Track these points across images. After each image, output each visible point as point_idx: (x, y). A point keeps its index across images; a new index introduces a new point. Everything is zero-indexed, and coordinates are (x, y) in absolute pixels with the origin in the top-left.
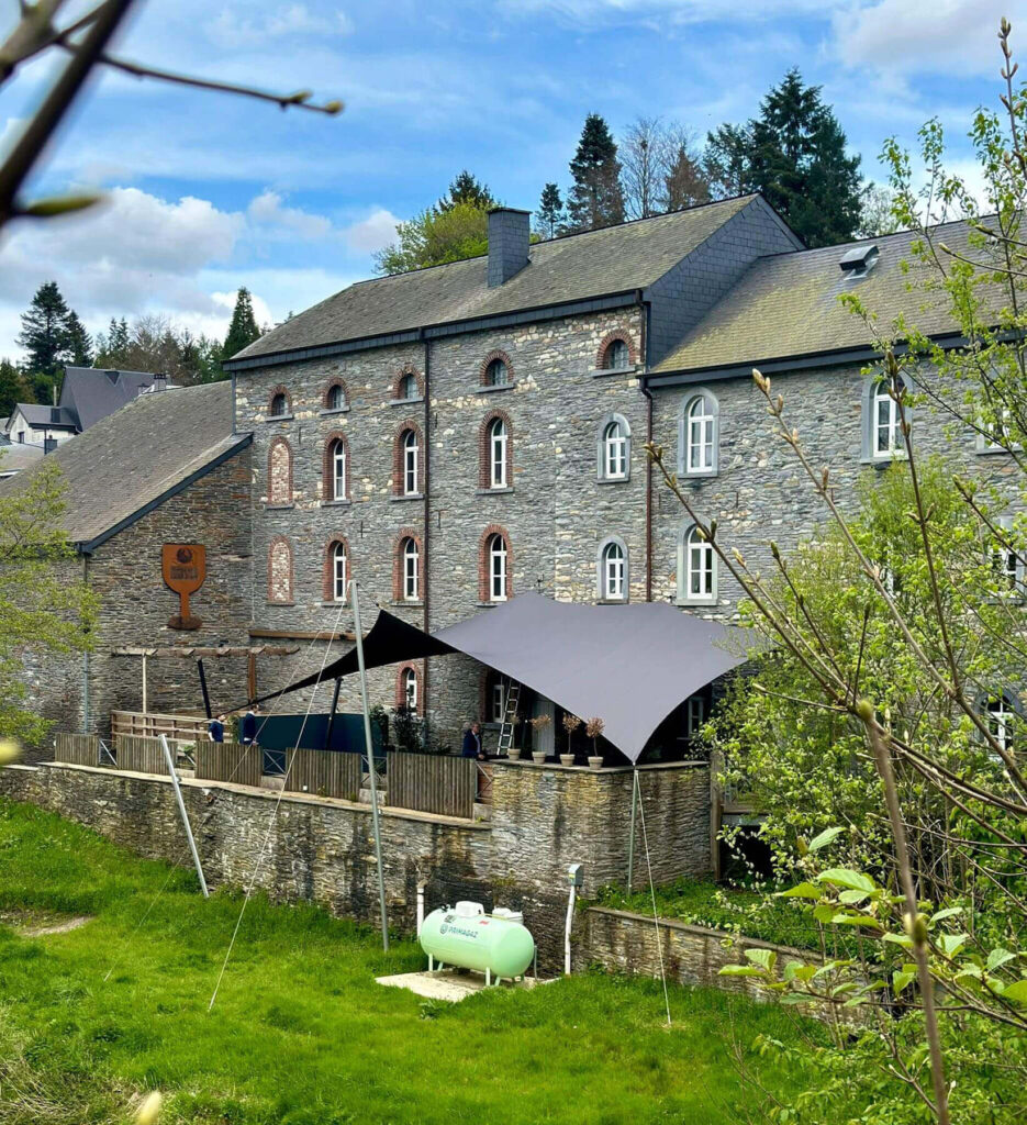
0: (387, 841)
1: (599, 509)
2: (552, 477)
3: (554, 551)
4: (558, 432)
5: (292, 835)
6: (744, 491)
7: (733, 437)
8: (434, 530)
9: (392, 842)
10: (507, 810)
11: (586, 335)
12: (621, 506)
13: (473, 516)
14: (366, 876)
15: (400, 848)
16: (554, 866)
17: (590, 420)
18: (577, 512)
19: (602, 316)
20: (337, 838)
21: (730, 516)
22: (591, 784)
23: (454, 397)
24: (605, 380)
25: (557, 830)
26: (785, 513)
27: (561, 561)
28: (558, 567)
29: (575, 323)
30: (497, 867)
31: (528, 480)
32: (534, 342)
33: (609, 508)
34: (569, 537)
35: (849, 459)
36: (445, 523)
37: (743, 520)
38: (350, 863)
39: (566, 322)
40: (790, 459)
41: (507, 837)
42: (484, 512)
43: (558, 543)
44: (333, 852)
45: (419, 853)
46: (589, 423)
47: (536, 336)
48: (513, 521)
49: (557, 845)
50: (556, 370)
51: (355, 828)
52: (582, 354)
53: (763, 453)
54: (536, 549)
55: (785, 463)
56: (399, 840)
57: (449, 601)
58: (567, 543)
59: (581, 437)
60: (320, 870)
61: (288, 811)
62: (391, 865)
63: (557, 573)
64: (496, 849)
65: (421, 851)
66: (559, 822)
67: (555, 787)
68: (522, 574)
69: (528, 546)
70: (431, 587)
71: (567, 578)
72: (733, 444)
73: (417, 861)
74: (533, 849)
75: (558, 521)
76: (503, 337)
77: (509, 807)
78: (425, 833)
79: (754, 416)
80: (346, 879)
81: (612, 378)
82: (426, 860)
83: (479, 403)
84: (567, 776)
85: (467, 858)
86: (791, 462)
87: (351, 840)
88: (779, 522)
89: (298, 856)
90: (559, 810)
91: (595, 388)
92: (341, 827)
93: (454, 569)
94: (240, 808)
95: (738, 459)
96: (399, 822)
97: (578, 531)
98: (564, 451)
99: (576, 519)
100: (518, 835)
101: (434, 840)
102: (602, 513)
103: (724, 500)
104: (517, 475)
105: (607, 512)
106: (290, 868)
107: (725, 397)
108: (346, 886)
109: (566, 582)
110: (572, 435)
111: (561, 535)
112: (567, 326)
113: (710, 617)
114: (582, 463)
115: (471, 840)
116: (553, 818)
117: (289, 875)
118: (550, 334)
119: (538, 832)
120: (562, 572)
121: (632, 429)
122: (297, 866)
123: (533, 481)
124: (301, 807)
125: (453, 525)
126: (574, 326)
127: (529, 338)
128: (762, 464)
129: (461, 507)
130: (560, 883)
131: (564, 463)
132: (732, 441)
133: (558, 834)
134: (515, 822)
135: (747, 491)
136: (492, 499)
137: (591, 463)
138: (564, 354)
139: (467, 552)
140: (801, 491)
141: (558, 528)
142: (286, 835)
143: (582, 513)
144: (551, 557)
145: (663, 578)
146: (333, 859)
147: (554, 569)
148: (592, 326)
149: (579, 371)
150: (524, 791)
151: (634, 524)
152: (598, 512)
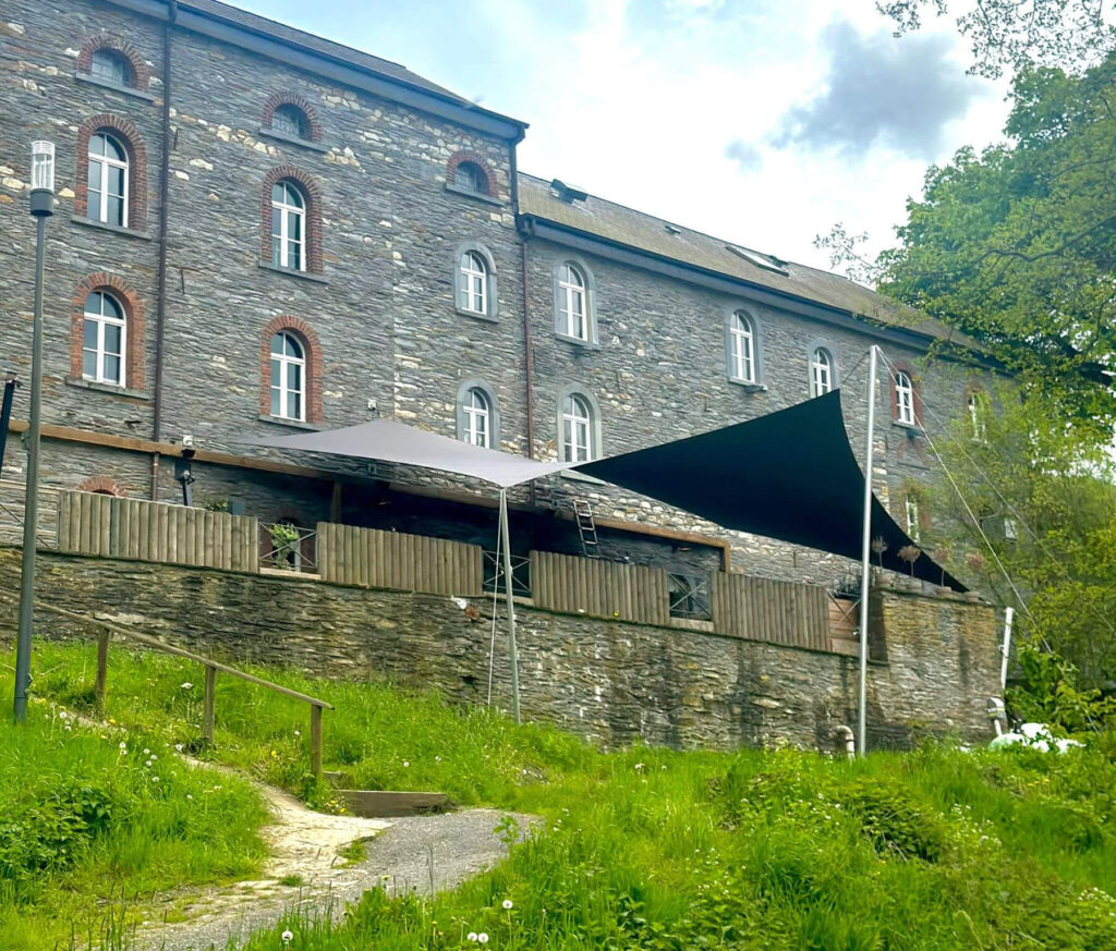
0: (787, 679)
1: (458, 344)
2: (387, 284)
3: (393, 376)
4: (395, 234)
5: (638, 672)
6: (626, 374)
7: (608, 317)
8: (170, 294)
9: (793, 681)
10: (904, 644)
11: (431, 139)
12: (487, 349)
13: (247, 295)
14: (759, 725)
15: (802, 687)
16: (964, 703)
17: (441, 237)
18: (426, 338)
19: (449, 127)
20: (716, 676)
21: (610, 396)
22: (988, 618)
23: (216, 121)
24: (460, 199)
25: (962, 665)
26: (663, 408)
27: (403, 392)
28: (399, 398)
29: (412, 117)
30: (902, 709)
31: (349, 276)
32: (352, 112)
33: (471, 347)
34: (416, 366)
35: (717, 374)
36: (193, 288)
37: (623, 403)
38: (737, 710)
39: (401, 111)
40: (665, 357)
41: (908, 673)
42: (271, 294)
43: (399, 369)
44: (711, 696)
45: (828, 693)
46: (440, 239)
47: (356, 107)
48: (327, 322)
49: (965, 681)
50: (387, 159)
51: (741, 664)
52: (424, 156)
53: (641, 343)
54: (362, 367)
55: (661, 360)
56: (802, 677)
57: (200, 403)
58: (412, 371)
59: (428, 252)
60: (690, 722)
61: (628, 637)
62: (794, 709)
63: (397, 405)
64: (897, 687)
65: (830, 689)
66: (964, 655)
67: (954, 619)
68: (340, 395)
69: (350, 360)
70: (164, 376)
71: (413, 415)
72: (609, 323)
73: (827, 703)
74: (940, 686)
75: (398, 341)
76: (303, 83)
77: (907, 640)
78: (832, 668)
79: (629, 304)
80: (732, 732)
81: (470, 202)
82: (838, 702)
83: (260, 147)
84: (965, 609)
85: (875, 699)
86: (667, 361)
87: (734, 679)
88: (659, 414)
89: (651, 703)
90: (962, 644)
91: (448, 204)
92: (719, 661)
93: (211, 360)
94: (534, 632)
95: (616, 340)
96: (800, 654)
97: (425, 361)
98: (404, 260)
99: (426, 347)
100: (920, 671)
101: (844, 676)
102: (462, 349)
103: (604, 377)
104: (330, 265)
105: (469, 351)
106: (638, 723)
107: (599, 273)
108: (733, 742)
109: (412, 419)
110: (414, 244)
111: (403, 360)
112: (402, 116)
113: (597, 496)
114: (431, 282)
115: (874, 677)
116: (957, 652)
117: (635, 734)
118: (378, 113)
119: (944, 669)
120: (403, 406)
121: (497, 267)
122: (650, 720)
123: (359, 281)
124: (651, 631)
125: (209, 295)
126: (411, 121)
127: (345, 102)
128: (641, 352)
129: (224, 275)
130: (973, 720)
131: (404, 274)
132: (609, 320)
133: (964, 669)
134: (916, 657)
135: (628, 375)
136: (288, 282)
137: (446, 287)
138: (399, 144)
139: (237, 341)
140: (677, 391)
141: (398, 350)
142: (627, 674)
143: (433, 341)
144: (389, 383)
145: (541, 442)
146: (713, 706)
147: (392, 399)
148: (437, 132)
149: (424, 174)
150: (923, 622)
151: (505, 374)
152: (457, 347)
